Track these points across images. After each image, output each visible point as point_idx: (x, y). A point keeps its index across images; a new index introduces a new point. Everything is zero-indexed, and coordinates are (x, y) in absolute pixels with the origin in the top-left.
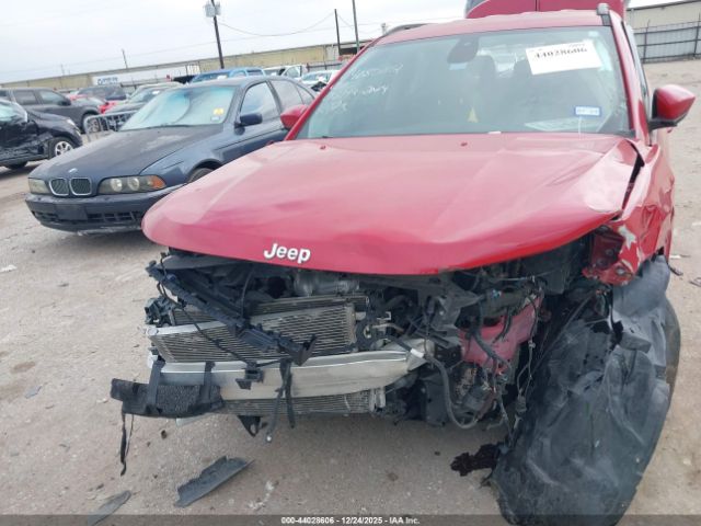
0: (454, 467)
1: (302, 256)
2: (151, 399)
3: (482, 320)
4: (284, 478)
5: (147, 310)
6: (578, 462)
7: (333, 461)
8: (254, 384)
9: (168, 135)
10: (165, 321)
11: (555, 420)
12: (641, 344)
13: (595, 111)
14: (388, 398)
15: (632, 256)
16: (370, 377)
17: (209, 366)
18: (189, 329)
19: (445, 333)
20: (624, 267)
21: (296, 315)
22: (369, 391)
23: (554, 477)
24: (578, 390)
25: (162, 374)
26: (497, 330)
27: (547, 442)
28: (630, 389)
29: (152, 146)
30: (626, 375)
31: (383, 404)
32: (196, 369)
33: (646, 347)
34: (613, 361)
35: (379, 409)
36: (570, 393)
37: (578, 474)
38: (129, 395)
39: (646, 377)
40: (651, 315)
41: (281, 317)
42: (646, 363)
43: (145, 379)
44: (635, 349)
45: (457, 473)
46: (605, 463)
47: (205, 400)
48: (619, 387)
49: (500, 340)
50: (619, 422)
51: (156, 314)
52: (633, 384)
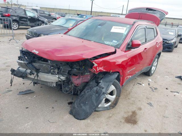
1: (37, 52)
2: (15, 73)
3: (72, 74)
4: (38, 96)
5: (18, 57)
6: (82, 105)
7: (48, 96)
8: (32, 75)
10: (21, 60)
11: (81, 97)
12: (102, 87)
14: (56, 85)
15: (96, 68)
16: (51, 79)
17: (27, 70)
18: (23, 62)
19: (64, 74)
20: (94, 70)
21: (41, 64)
22: (52, 82)
23: (77, 106)
24: (86, 92)
25: (19, 69)
26: (77, 77)
27: (79, 100)
28: (97, 95)
30: (97, 92)
31: (55, 86)
32: (24, 70)
33: (103, 88)
34: (95, 89)
35: (54, 87)
37: (81, 107)
38: (13, 71)
39: (101, 93)
41: (39, 64)
42: (101, 91)
43: (16, 69)
44: (100, 88)
45: (68, 104)
46: (88, 107)
47: (23, 75)
48: (95, 94)
49: (78, 79)
50: (92, 100)
51: (20, 58)
52: (98, 94)
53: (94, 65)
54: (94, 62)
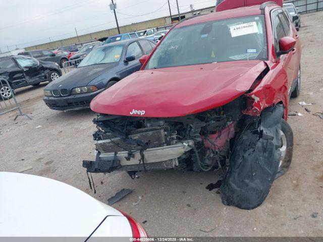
0: (207, 188)
1: (142, 113)
2: (96, 166)
3: (209, 132)
4: (145, 194)
5: (93, 135)
6: (247, 181)
7: (163, 188)
8: (131, 158)
9: (97, 68)
10: (100, 139)
11: (239, 167)
12: (269, 137)
13: (254, 51)
14: (179, 162)
15: (258, 105)
16: (171, 155)
17: (116, 154)
18: (108, 141)
19: (195, 137)
20: (256, 109)
21: (144, 134)
22: (172, 160)
23: (239, 187)
24: (246, 155)
25: (100, 158)
26: (216, 135)
27: (236, 175)
28: (266, 154)
29: (91, 73)
30: (264, 150)
31: (177, 164)
32: (112, 154)
33: (272, 139)
34: (259, 144)
35: (177, 166)
36: (243, 156)
37: (247, 185)
38: (89, 165)
39: (272, 149)
40: (276, 126)
41: (139, 135)
42: (272, 144)
43: (93, 159)
44: (267, 140)
45: (208, 190)
46: (258, 181)
47: (115, 165)
48: (262, 154)
49: (218, 138)
50: (262, 166)
51: (97, 136)
52: (268, 152)
53: (254, 100)
54: (252, 94)
